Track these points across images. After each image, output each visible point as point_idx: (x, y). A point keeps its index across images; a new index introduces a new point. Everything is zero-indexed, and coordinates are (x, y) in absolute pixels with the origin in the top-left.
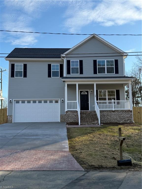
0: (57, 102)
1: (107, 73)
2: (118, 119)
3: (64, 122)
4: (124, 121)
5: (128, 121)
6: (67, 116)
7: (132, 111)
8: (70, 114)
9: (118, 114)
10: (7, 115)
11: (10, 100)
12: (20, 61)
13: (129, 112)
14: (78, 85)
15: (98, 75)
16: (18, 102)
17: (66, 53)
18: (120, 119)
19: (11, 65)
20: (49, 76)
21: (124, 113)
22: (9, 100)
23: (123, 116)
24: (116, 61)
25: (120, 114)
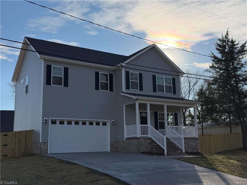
0: (104, 124)
1: (166, 92)
2: (187, 148)
3: (114, 152)
4: (192, 150)
5: (195, 150)
6: (139, 144)
7: (198, 138)
8: (142, 142)
9: (187, 141)
10: (41, 142)
11: (45, 118)
12: (59, 63)
13: (196, 139)
14: (150, 105)
15: (158, 93)
16: (54, 122)
17: (126, 62)
18: (188, 148)
19: (46, 66)
20: (97, 88)
21: (192, 141)
22: (43, 119)
23: (191, 145)
24: (174, 80)
25: (188, 141)
